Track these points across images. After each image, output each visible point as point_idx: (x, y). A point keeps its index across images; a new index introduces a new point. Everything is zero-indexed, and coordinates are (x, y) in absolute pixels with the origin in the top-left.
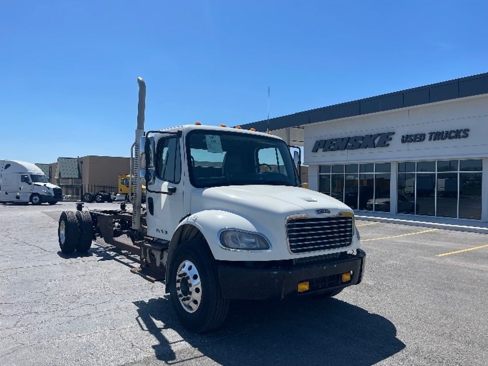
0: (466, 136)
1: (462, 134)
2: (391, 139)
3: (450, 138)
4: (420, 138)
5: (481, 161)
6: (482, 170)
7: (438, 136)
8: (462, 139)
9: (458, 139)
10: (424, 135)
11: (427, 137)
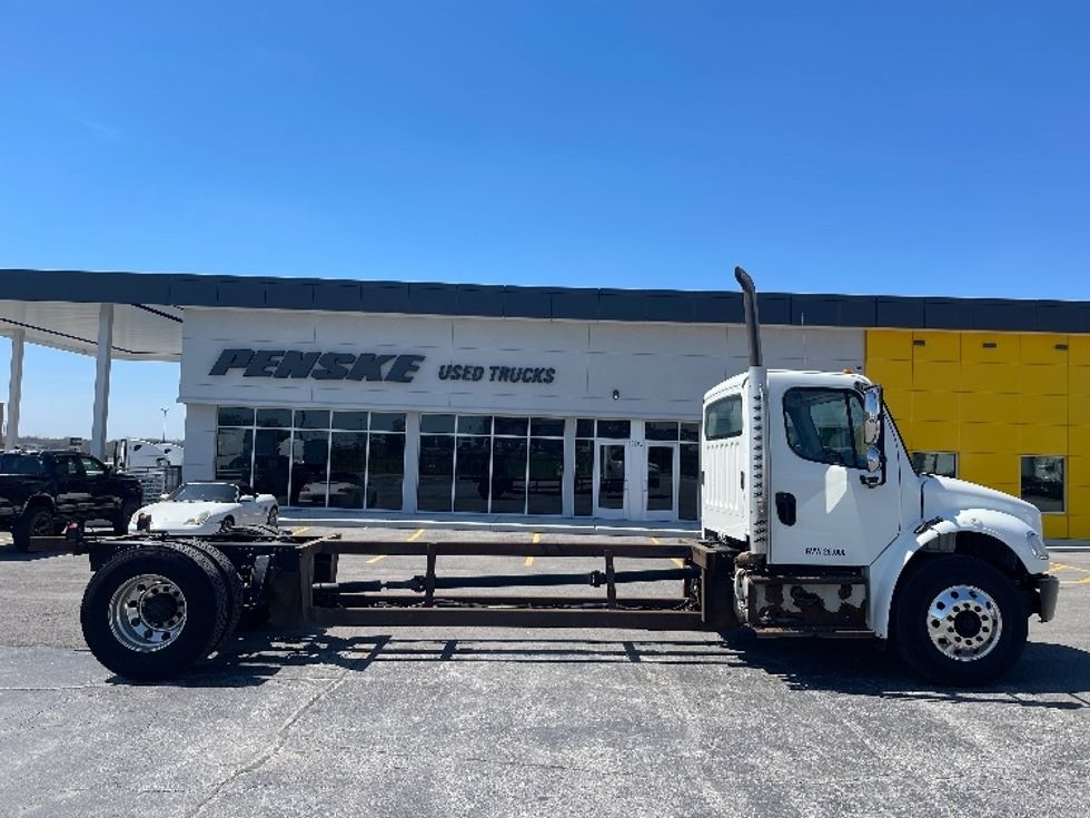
0: (550, 380)
1: (543, 376)
2: (416, 369)
3: (526, 380)
4: (476, 373)
5: (564, 421)
6: (562, 435)
7: (505, 374)
8: (544, 384)
9: (537, 384)
10: (482, 369)
11: (488, 373)
